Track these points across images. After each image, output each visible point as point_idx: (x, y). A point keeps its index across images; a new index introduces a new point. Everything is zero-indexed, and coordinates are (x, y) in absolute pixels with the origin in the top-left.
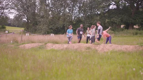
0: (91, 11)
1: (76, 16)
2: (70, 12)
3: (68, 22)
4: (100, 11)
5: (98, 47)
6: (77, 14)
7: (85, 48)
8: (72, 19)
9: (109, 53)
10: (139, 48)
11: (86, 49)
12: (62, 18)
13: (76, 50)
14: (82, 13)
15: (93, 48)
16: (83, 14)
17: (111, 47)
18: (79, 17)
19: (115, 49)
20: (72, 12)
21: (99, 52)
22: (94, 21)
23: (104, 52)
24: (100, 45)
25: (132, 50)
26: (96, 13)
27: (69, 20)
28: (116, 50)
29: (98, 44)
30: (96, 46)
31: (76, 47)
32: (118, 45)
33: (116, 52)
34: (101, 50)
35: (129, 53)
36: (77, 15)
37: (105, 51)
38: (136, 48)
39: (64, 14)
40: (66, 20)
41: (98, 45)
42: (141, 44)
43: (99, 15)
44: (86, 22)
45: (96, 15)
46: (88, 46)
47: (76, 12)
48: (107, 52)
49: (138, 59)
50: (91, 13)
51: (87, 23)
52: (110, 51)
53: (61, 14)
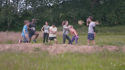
0: (42, 2)
1: (22, 8)
2: (14, 3)
3: (12, 15)
4: (53, 3)
5: (49, 47)
6: (24, 5)
7: (34, 49)
8: (17, 12)
9: (63, 56)
10: (100, 49)
11: (35, 51)
12: (3, 10)
13: (22, 51)
14: (30, 4)
15: (43, 49)
16: (32, 6)
17: (65, 48)
18: (26, 9)
19: (70, 50)
20: (17, 3)
21: (50, 54)
22: (45, 15)
23: (57, 54)
24: (52, 45)
25: (90, 51)
26: (48, 5)
27: (13, 12)
28: (72, 51)
29: (50, 44)
30: (47, 46)
31: (21, 48)
32: (74, 46)
33: (72, 54)
34: (53, 52)
35: (88, 55)
36: (24, 7)
37: (58, 52)
38: (95, 48)
39: (7, 6)
40: (10, 13)
41: (50, 46)
42: (102, 44)
43: (52, 7)
44: (35, 16)
45: (48, 7)
46: (36, 47)
47: (22, 2)
48: (61, 54)
49: (97, 62)
50: (41, 4)
51: (36, 18)
52: (65, 52)
53: (3, 5)
